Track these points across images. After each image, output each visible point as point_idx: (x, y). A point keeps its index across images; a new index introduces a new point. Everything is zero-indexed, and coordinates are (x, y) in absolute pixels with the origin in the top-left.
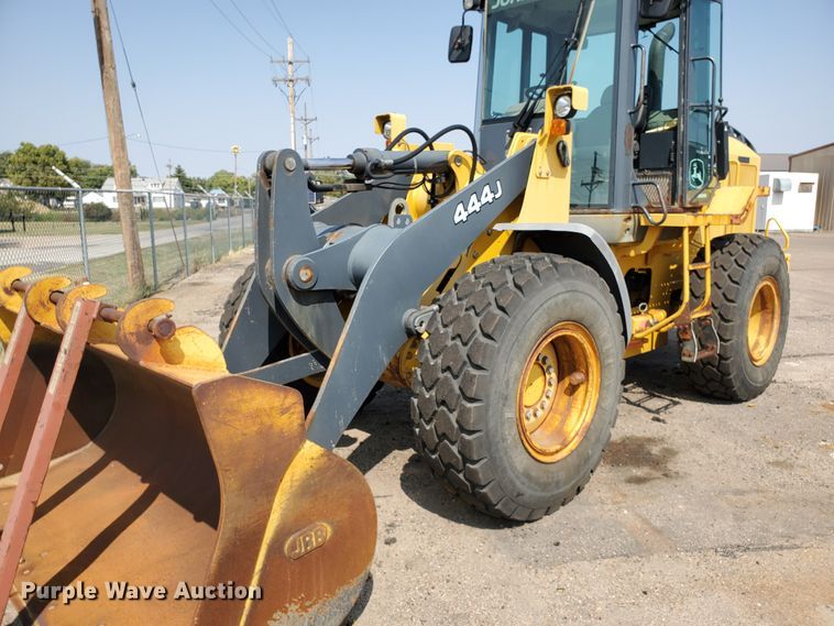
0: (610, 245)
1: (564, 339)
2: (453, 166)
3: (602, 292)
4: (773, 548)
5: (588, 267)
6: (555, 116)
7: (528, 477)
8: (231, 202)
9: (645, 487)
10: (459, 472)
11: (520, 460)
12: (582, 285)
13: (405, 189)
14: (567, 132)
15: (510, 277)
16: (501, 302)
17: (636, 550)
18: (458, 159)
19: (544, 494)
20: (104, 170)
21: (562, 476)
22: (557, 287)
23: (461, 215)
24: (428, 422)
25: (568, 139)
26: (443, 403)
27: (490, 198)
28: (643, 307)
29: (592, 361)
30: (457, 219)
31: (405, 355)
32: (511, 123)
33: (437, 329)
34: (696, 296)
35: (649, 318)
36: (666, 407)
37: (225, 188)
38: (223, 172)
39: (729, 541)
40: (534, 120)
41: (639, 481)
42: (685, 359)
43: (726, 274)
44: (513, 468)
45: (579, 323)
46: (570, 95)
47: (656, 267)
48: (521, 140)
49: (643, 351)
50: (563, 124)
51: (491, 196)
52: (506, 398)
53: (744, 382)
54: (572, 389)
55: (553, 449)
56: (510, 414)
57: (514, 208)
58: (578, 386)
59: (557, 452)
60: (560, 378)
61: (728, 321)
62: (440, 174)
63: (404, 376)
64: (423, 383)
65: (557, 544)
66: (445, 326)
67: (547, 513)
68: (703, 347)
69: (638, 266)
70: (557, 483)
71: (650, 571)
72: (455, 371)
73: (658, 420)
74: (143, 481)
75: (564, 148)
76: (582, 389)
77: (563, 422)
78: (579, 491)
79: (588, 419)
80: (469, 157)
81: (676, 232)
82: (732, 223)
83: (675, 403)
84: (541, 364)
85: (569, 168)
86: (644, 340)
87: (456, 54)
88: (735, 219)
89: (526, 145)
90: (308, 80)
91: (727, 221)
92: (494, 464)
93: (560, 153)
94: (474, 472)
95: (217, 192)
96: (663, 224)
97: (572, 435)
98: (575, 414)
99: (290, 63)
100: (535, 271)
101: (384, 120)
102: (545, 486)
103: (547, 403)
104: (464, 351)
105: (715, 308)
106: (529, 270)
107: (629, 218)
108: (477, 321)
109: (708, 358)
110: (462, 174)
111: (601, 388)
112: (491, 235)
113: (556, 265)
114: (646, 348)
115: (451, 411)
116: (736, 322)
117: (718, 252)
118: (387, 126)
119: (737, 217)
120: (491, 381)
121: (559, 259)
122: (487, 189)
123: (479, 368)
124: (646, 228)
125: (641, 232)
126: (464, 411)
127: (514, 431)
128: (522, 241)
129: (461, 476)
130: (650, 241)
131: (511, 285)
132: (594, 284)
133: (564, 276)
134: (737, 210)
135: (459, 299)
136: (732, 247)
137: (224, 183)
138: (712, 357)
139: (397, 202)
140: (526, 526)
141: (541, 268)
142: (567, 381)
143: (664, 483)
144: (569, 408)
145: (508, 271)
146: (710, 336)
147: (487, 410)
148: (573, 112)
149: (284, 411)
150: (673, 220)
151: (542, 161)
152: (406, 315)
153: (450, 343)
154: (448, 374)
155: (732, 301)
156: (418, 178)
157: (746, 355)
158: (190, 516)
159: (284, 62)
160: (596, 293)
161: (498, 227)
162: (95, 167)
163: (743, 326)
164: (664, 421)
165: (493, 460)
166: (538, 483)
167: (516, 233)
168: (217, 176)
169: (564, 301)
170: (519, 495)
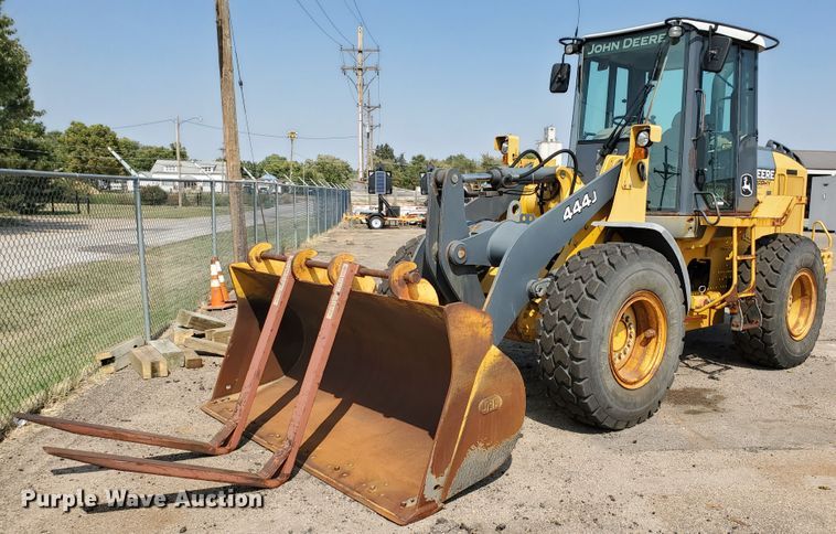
0: (676, 239)
1: (640, 303)
2: (559, 178)
3: (669, 271)
4: (785, 449)
5: (660, 254)
6: (637, 145)
7: (616, 396)
8: (285, 189)
9: (698, 417)
10: (569, 388)
11: (610, 383)
12: (656, 266)
13: (518, 195)
14: (646, 157)
15: (606, 258)
16: (601, 274)
17: (690, 447)
18: (563, 173)
19: (625, 410)
20: (154, 152)
21: (638, 399)
22: (638, 266)
23: (568, 215)
24: (548, 354)
25: (646, 162)
26: (560, 340)
27: (588, 203)
28: (702, 289)
29: (661, 320)
30: (565, 217)
31: (522, 315)
32: (601, 145)
33: (555, 292)
34: (744, 281)
35: (706, 297)
36: (720, 371)
37: (276, 173)
38: (275, 157)
39: (754, 444)
40: (619, 144)
41: (695, 412)
42: (734, 329)
43: (769, 265)
44: (606, 389)
45: (652, 293)
46: (648, 131)
47: (714, 258)
48: (612, 160)
49: (703, 326)
50: (643, 151)
51: (589, 201)
52: (602, 339)
53: (783, 352)
54: (647, 341)
55: (633, 380)
56: (605, 350)
57: (605, 210)
58: (651, 338)
59: (635, 383)
60: (638, 334)
61: (770, 302)
62: (548, 183)
63: (521, 330)
64: (545, 329)
65: (635, 442)
66: (560, 290)
67: (627, 427)
68: (748, 320)
69: (700, 256)
70: (635, 404)
71: (698, 458)
72: (569, 319)
73: (713, 378)
74: (337, 397)
75: (643, 167)
76: (654, 340)
77: (639, 364)
78: (650, 415)
79: (657, 363)
80: (571, 172)
81: (728, 231)
82: (774, 224)
83: (727, 368)
84: (625, 321)
85: (646, 182)
86: (704, 317)
87: (556, 86)
88: (776, 222)
89: (615, 164)
90: (377, 69)
91: (769, 223)
92: (594, 383)
93: (640, 170)
94: (580, 387)
95: (268, 177)
96: (718, 225)
97: (646, 372)
98: (648, 358)
99: (360, 52)
100: (622, 254)
101: (501, 140)
102: (626, 405)
103: (629, 350)
104: (575, 306)
105: (760, 291)
106: (619, 253)
107: (692, 220)
108: (583, 286)
109: (753, 329)
110: (565, 184)
111: (667, 341)
112: (587, 229)
113: (637, 251)
114: (705, 324)
115: (565, 346)
116: (777, 302)
117: (763, 248)
118: (504, 145)
119: (777, 220)
120: (593, 327)
121: (639, 247)
122: (586, 197)
123: (585, 317)
124: (705, 227)
125: (701, 230)
126: (574, 346)
127: (607, 362)
128: (611, 234)
129: (570, 391)
130: (707, 237)
131: (606, 263)
132: (664, 266)
133: (642, 259)
134: (779, 216)
135: (570, 272)
136: (775, 244)
137: (275, 168)
138: (756, 328)
139: (514, 203)
140: (612, 433)
141: (627, 252)
142: (643, 336)
143: (714, 414)
144: (644, 354)
145: (604, 255)
146: (755, 313)
147: (590, 346)
148: (650, 143)
149: (484, 326)
150: (725, 222)
151: (626, 176)
152: (529, 284)
153: (564, 301)
154: (563, 321)
155: (774, 286)
156: (532, 187)
157: (785, 330)
158: (381, 415)
159: (353, 50)
160: (665, 272)
161: (594, 224)
162: (144, 148)
163: (783, 307)
164: (717, 379)
165: (592, 380)
166: (622, 402)
167: (606, 228)
168: (268, 161)
169: (643, 276)
170: (609, 408)
